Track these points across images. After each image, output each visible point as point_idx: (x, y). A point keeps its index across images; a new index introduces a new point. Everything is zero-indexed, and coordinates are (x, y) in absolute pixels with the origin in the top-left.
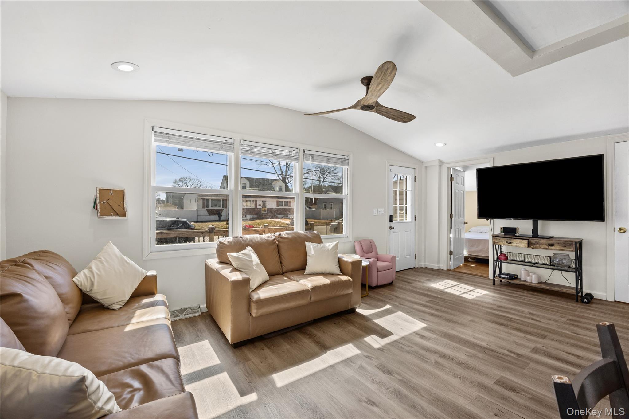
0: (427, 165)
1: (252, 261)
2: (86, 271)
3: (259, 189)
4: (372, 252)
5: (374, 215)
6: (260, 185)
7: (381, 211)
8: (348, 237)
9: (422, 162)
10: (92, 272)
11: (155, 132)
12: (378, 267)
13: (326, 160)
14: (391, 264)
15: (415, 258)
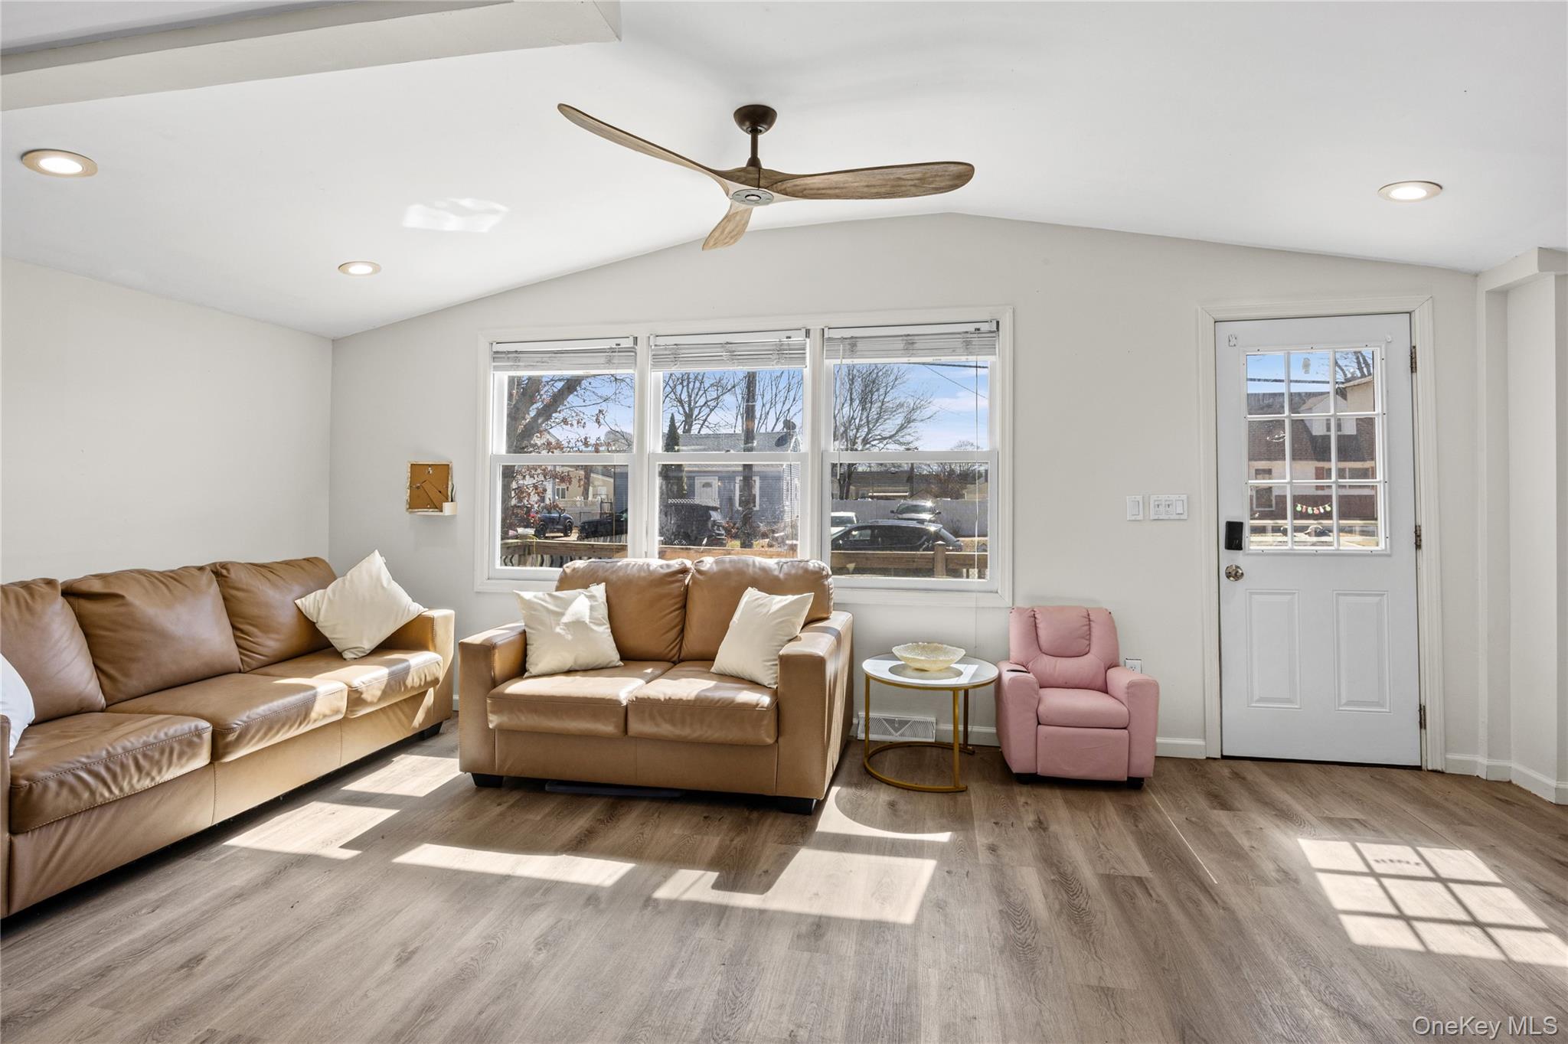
4: (1081, 653)
7: (1169, 506)
8: (996, 592)
9: (1472, 273)
11: (495, 352)
12: (1041, 709)
13: (901, 346)
14: (1124, 709)
15: (1422, 724)
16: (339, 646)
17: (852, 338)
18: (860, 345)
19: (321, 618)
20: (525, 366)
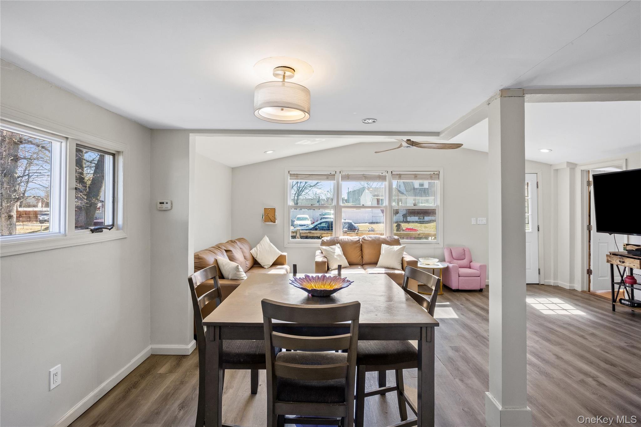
0: (556, 168)
1: (334, 253)
2: (255, 248)
3: (356, 204)
4: (464, 259)
5: (472, 224)
6: (356, 201)
7: (482, 221)
8: (439, 244)
9: (551, 165)
10: (257, 249)
11: (290, 174)
12: (460, 273)
13: (414, 177)
14: (479, 272)
15: (539, 273)
16: (262, 264)
17: (400, 174)
18: (402, 176)
19: (258, 256)
20: (300, 179)
